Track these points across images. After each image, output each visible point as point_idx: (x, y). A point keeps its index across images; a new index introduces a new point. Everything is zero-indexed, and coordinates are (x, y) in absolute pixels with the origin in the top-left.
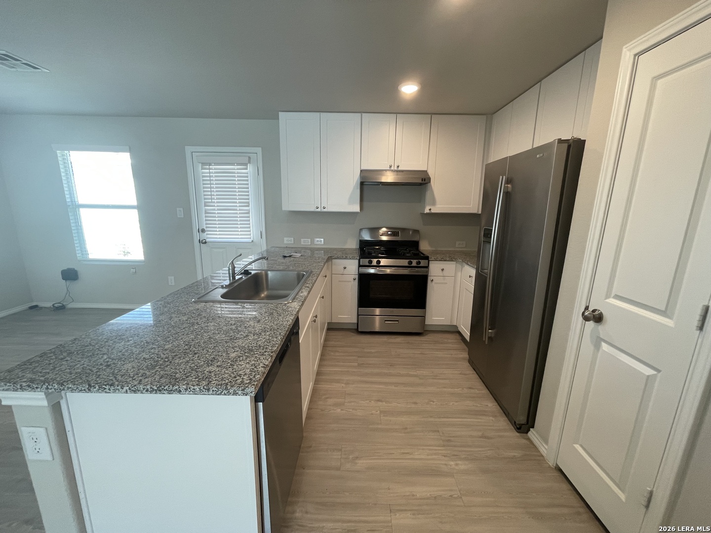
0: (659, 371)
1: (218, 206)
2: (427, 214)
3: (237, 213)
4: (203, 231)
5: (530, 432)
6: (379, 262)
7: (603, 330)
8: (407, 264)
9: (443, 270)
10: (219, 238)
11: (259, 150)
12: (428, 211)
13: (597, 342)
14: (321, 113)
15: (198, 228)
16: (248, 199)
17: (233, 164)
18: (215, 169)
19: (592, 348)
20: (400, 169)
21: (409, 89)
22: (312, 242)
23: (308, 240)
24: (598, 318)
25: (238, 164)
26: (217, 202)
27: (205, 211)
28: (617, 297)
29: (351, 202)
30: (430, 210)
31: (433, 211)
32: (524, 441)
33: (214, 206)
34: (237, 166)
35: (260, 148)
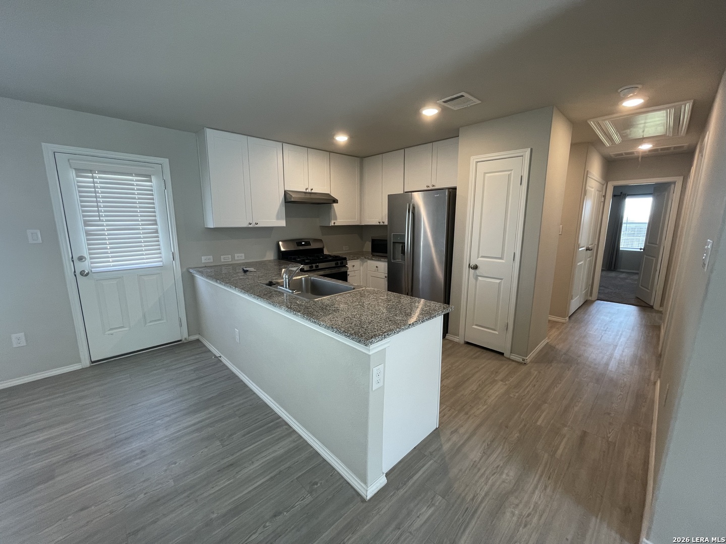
0: (502, 279)
1: (107, 225)
2: (332, 226)
3: (139, 234)
4: (81, 259)
5: (447, 336)
6: (317, 266)
7: (478, 272)
8: (334, 265)
9: (354, 266)
10: (113, 266)
11: (165, 162)
12: (333, 225)
13: (476, 277)
14: (249, 137)
15: (71, 256)
16: (155, 216)
17: (131, 175)
18: (100, 178)
19: (474, 281)
20: (313, 191)
21: (342, 139)
22: (233, 258)
23: (228, 256)
24: (476, 267)
25: (137, 175)
26: (107, 221)
27: (86, 233)
28: (483, 257)
29: (278, 218)
30: (334, 223)
31: (336, 224)
32: (447, 341)
33: (102, 225)
34: (135, 176)
35: (168, 159)
